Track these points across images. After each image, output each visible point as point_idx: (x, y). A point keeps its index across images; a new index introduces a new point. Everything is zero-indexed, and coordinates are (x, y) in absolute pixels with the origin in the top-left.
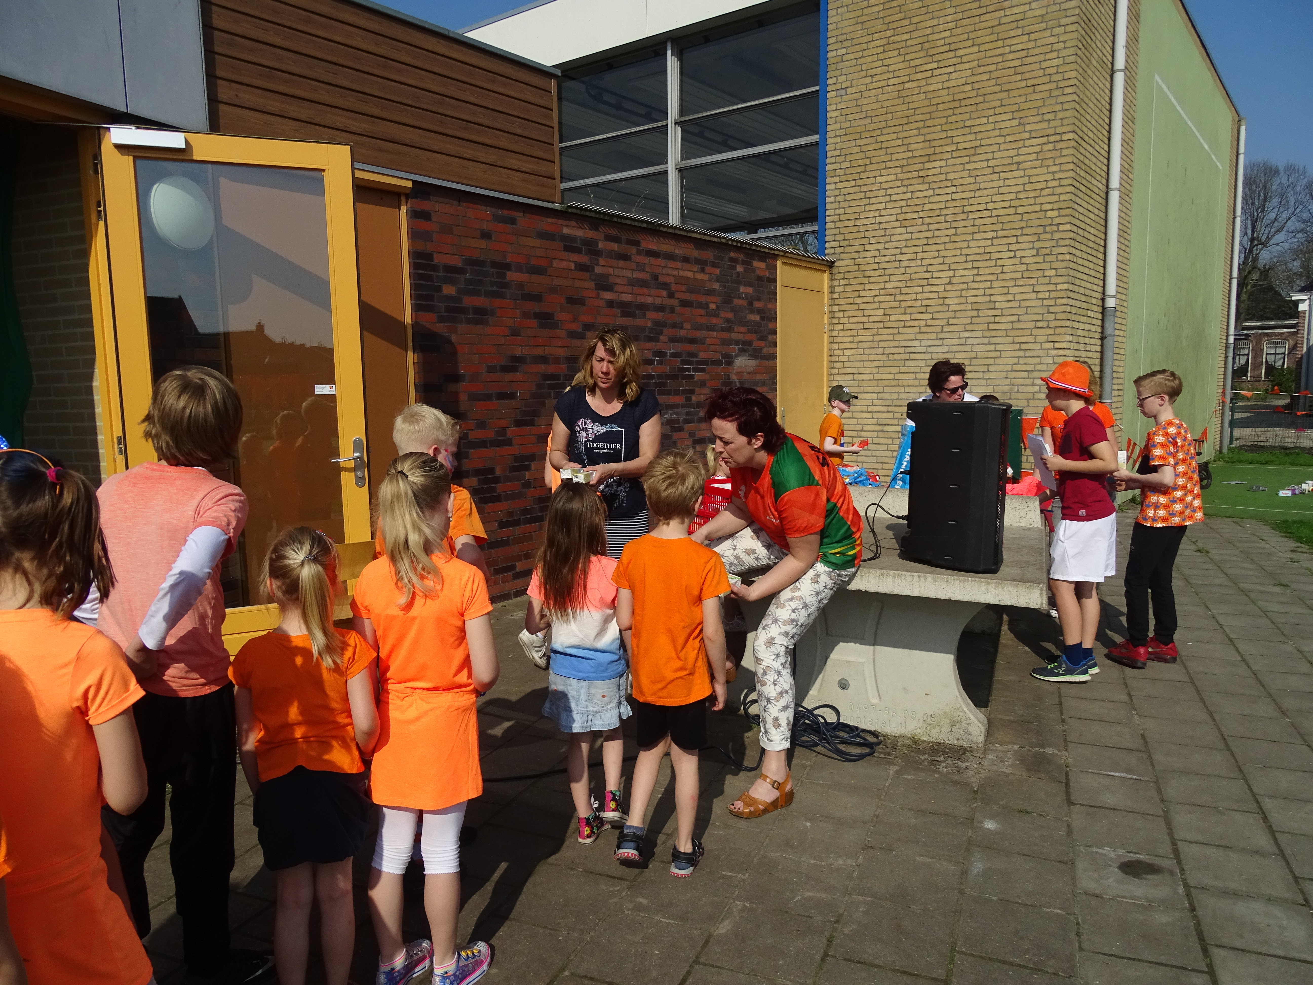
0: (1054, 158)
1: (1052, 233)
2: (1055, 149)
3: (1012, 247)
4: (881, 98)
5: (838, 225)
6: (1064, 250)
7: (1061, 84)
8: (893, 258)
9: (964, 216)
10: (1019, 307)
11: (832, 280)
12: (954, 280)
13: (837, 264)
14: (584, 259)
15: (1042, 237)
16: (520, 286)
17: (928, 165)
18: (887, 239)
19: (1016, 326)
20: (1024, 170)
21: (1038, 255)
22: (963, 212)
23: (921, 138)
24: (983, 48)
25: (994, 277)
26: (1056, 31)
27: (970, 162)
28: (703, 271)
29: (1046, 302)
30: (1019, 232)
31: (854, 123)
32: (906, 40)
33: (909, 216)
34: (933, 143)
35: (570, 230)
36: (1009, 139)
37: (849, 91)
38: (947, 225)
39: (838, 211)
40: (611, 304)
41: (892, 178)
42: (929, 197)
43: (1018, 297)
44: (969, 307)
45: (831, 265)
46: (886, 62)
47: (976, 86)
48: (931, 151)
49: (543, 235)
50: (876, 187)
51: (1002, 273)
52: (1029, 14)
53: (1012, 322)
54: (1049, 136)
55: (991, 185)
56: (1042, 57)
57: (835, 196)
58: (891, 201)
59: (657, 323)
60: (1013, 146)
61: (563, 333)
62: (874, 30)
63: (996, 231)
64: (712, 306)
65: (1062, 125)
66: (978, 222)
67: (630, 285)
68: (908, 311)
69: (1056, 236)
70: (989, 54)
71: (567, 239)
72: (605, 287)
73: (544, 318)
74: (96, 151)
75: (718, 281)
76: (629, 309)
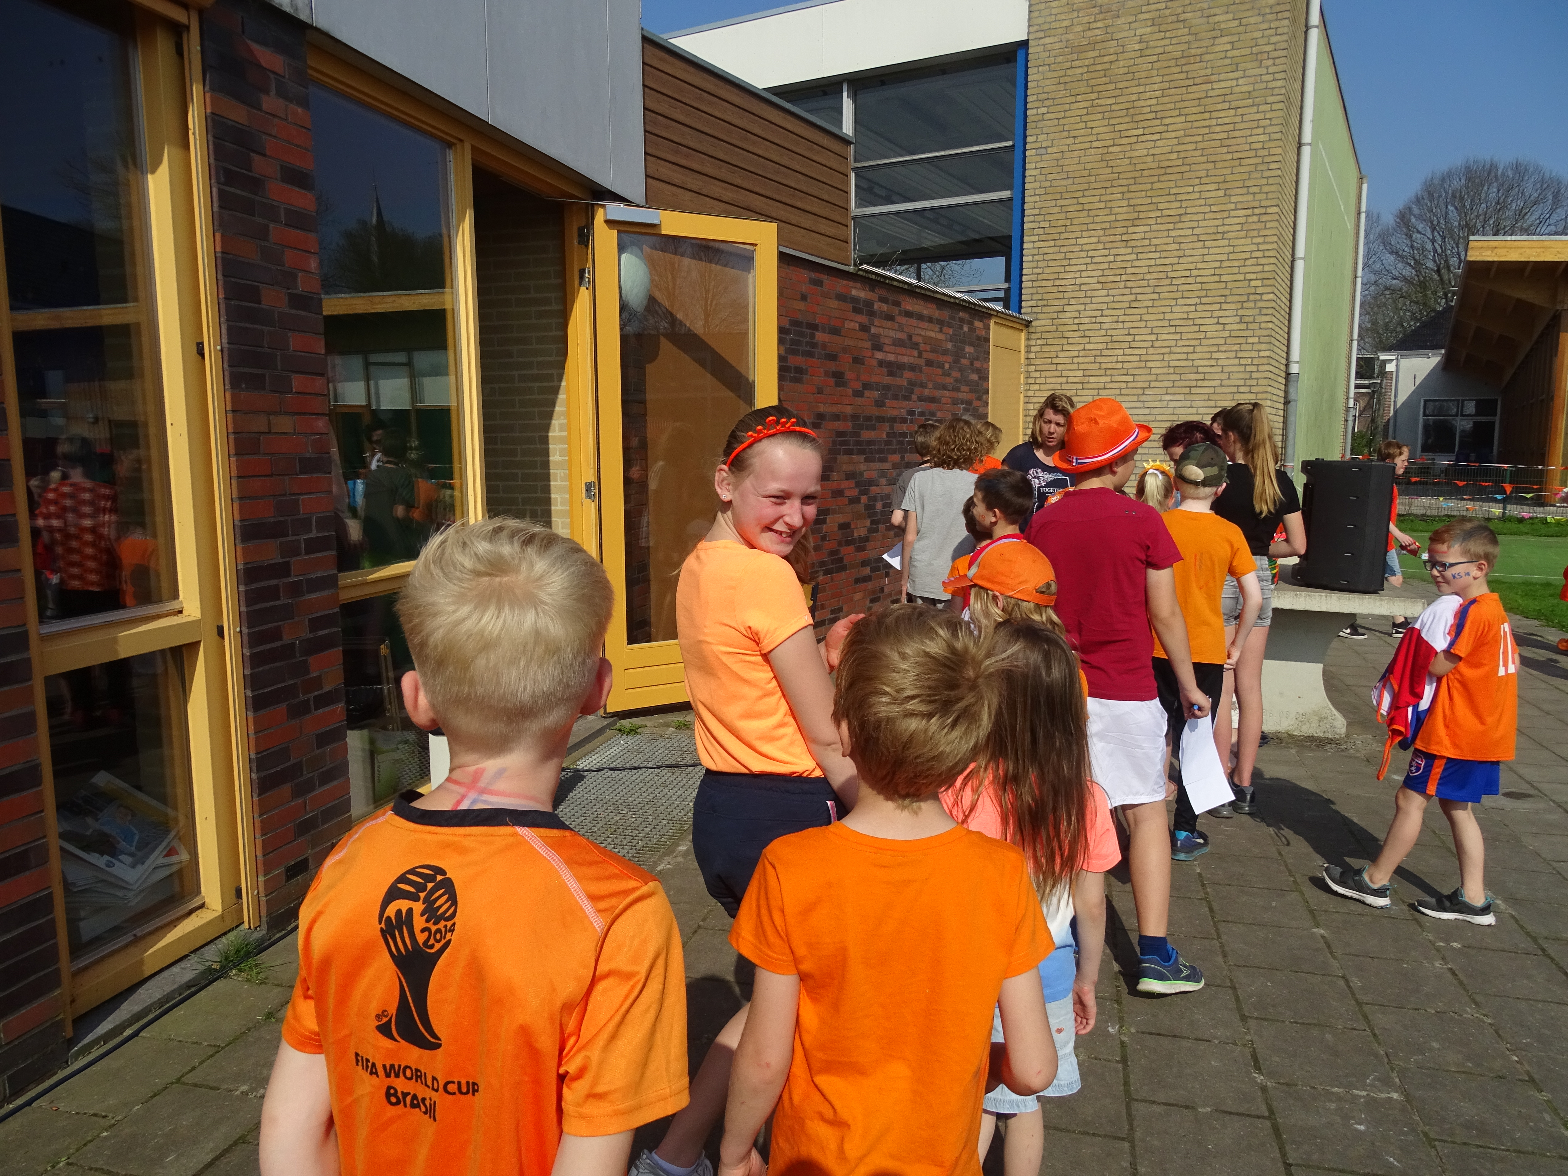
0: (1259, 230)
1: (1255, 301)
2: (1259, 221)
3: (1216, 314)
4: (1083, 160)
5: (1036, 284)
6: (1267, 318)
7: (1267, 160)
8: (1094, 320)
9: (1168, 282)
10: (1222, 372)
11: (1028, 339)
12: (1157, 344)
13: (1033, 324)
14: (864, 319)
15: (1245, 305)
16: (824, 347)
17: (1131, 230)
18: (1088, 300)
19: (1218, 390)
20: (1229, 239)
21: (1241, 322)
22: (1167, 278)
23: (1125, 203)
24: (1189, 118)
25: (1197, 342)
26: (1262, 108)
27: (1174, 229)
28: (941, 331)
29: (1248, 368)
30: (1223, 300)
31: (1054, 183)
32: (1111, 105)
33: (1111, 279)
34: (1137, 209)
35: (859, 292)
36: (1214, 208)
37: (1050, 150)
38: (1151, 290)
39: (1035, 271)
40: (881, 363)
41: (1095, 240)
42: (1132, 261)
43: (1220, 362)
44: (1172, 371)
45: (1028, 324)
46: (1089, 125)
47: (1182, 155)
48: (1135, 215)
49: (842, 298)
50: (1077, 248)
51: (1205, 338)
52: (1237, 89)
53: (1214, 387)
54: (1253, 208)
55: (1195, 252)
56: (1248, 132)
57: (1033, 255)
58: (1092, 263)
59: (912, 383)
60: (1219, 215)
61: (850, 392)
62: (1077, 91)
63: (1200, 298)
64: (947, 366)
65: (1267, 199)
66: (1181, 288)
67: (894, 345)
68: (1108, 372)
69: (1260, 304)
70: (1195, 124)
71: (855, 300)
72: (878, 347)
73: (838, 377)
74: (583, 224)
75: (951, 341)
76: (893, 368)
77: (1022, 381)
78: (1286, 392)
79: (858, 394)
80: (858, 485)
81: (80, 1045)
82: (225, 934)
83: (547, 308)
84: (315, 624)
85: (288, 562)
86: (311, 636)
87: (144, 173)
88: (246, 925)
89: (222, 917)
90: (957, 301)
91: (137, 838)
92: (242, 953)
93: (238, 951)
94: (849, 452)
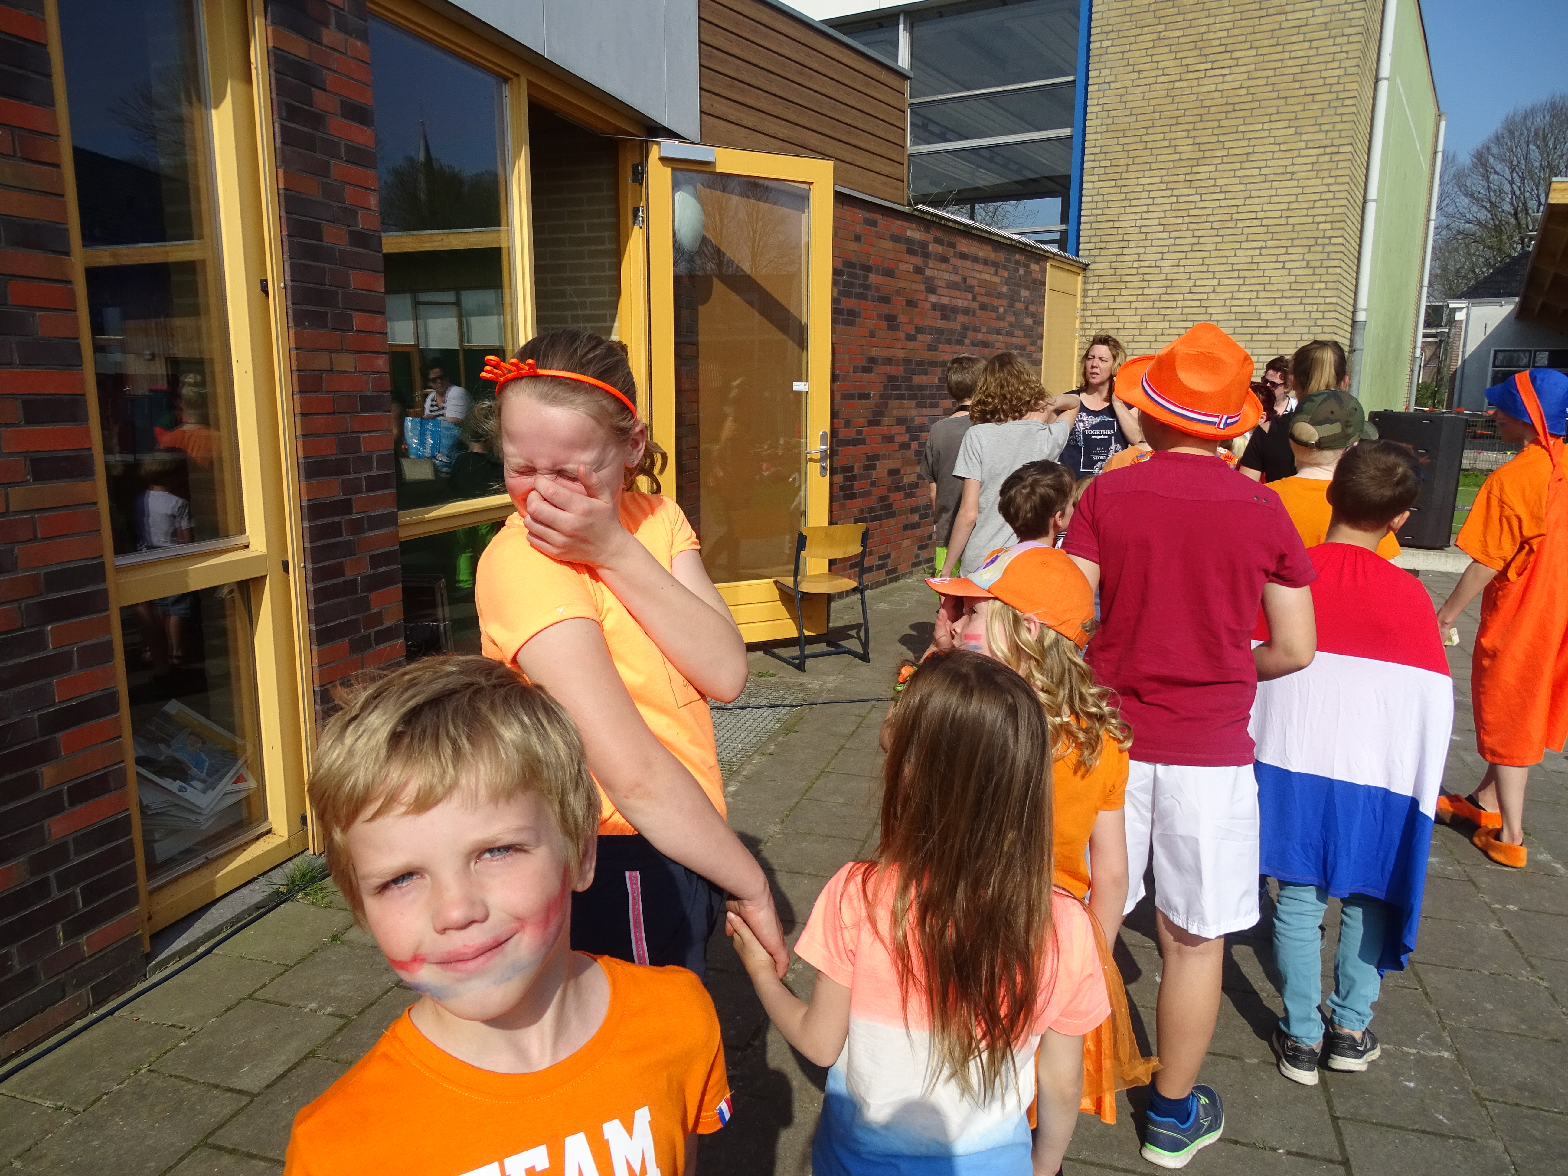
0: (1330, 170)
1: (1323, 245)
2: (1331, 161)
3: (1281, 258)
4: (1147, 96)
5: (1094, 226)
6: (1335, 263)
7: (1341, 96)
8: (1153, 263)
9: (1232, 224)
10: (1286, 318)
11: (1085, 283)
12: (1218, 289)
13: (1091, 267)
14: (918, 261)
15: (1313, 249)
16: (877, 289)
17: (1195, 170)
18: (1148, 243)
19: (1281, 337)
20: (1298, 180)
21: (1307, 267)
22: (1232, 220)
23: (1190, 141)
24: (1261, 51)
25: (1261, 288)
26: (1339, 40)
27: (1241, 169)
28: (996, 274)
29: (1313, 315)
30: (1289, 243)
31: (1117, 120)
32: (1178, 37)
33: (1172, 221)
34: (1203, 147)
35: (914, 233)
36: (1283, 147)
37: (1113, 85)
38: (1214, 232)
39: (1095, 212)
40: (935, 306)
41: (1158, 180)
42: (1196, 202)
43: (1284, 309)
44: (1233, 317)
45: (1085, 267)
46: (1155, 58)
47: (1252, 90)
48: (1200, 154)
49: (896, 238)
50: (1139, 189)
51: (1269, 283)
52: (1312, 21)
53: (1277, 334)
54: (1325, 147)
55: (1262, 193)
56: (1323, 66)
57: (1092, 196)
58: (1154, 204)
59: (965, 328)
60: (1288, 155)
61: (902, 335)
62: (1143, 23)
63: (1265, 241)
64: (1001, 310)
65: (1340, 137)
66: (1246, 231)
67: (948, 288)
68: (1167, 318)
69: (1328, 248)
70: (1267, 58)
71: (909, 241)
72: (932, 290)
73: (891, 320)
74: (638, 161)
75: (1006, 284)
76: (946, 312)
77: (1077, 327)
78: (1351, 340)
79: (911, 338)
80: (909, 430)
81: (157, 960)
82: (291, 859)
83: (600, 247)
84: (376, 561)
85: (350, 500)
86: (372, 572)
87: (208, 108)
88: (311, 851)
89: (288, 843)
90: (1014, 243)
91: (207, 764)
92: (308, 877)
93: (304, 876)
94: (900, 397)
